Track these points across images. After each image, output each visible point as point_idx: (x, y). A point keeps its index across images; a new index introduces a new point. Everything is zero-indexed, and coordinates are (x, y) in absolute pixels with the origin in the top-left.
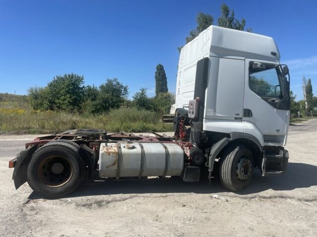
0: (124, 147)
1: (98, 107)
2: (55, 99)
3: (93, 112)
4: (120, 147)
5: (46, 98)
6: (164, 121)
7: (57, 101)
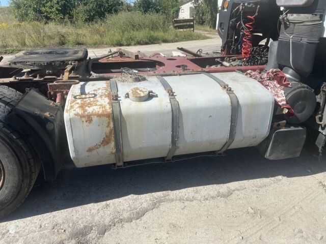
0: (127, 96)
1: (92, 14)
2: (40, 7)
3: (86, 20)
4: (116, 98)
5: (30, 6)
6: (175, 27)
7: (43, 9)
